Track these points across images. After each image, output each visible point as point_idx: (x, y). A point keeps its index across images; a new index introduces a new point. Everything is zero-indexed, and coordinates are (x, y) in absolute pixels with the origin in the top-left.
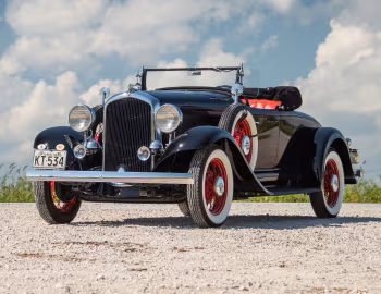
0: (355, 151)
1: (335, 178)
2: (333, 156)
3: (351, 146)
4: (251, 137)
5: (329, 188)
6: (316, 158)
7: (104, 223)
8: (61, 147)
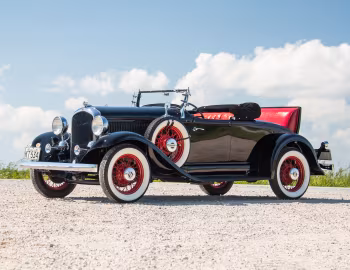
1: (295, 170)
4: (182, 140)
7: (87, 199)
8: (39, 145)
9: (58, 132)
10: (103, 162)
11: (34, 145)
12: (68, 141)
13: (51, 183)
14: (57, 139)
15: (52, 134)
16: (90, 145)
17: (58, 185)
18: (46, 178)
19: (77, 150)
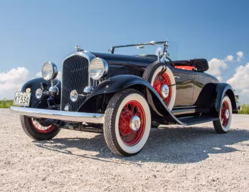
0: (237, 96)
1: (227, 111)
2: (226, 99)
3: (235, 94)
4: (170, 86)
5: (223, 116)
6: (217, 100)
8: (28, 90)
9: (48, 77)
10: (109, 111)
11: (24, 90)
12: (59, 86)
13: (40, 127)
14: (46, 85)
15: (42, 80)
16: (86, 90)
17: (46, 128)
18: (35, 123)
19: (74, 96)
